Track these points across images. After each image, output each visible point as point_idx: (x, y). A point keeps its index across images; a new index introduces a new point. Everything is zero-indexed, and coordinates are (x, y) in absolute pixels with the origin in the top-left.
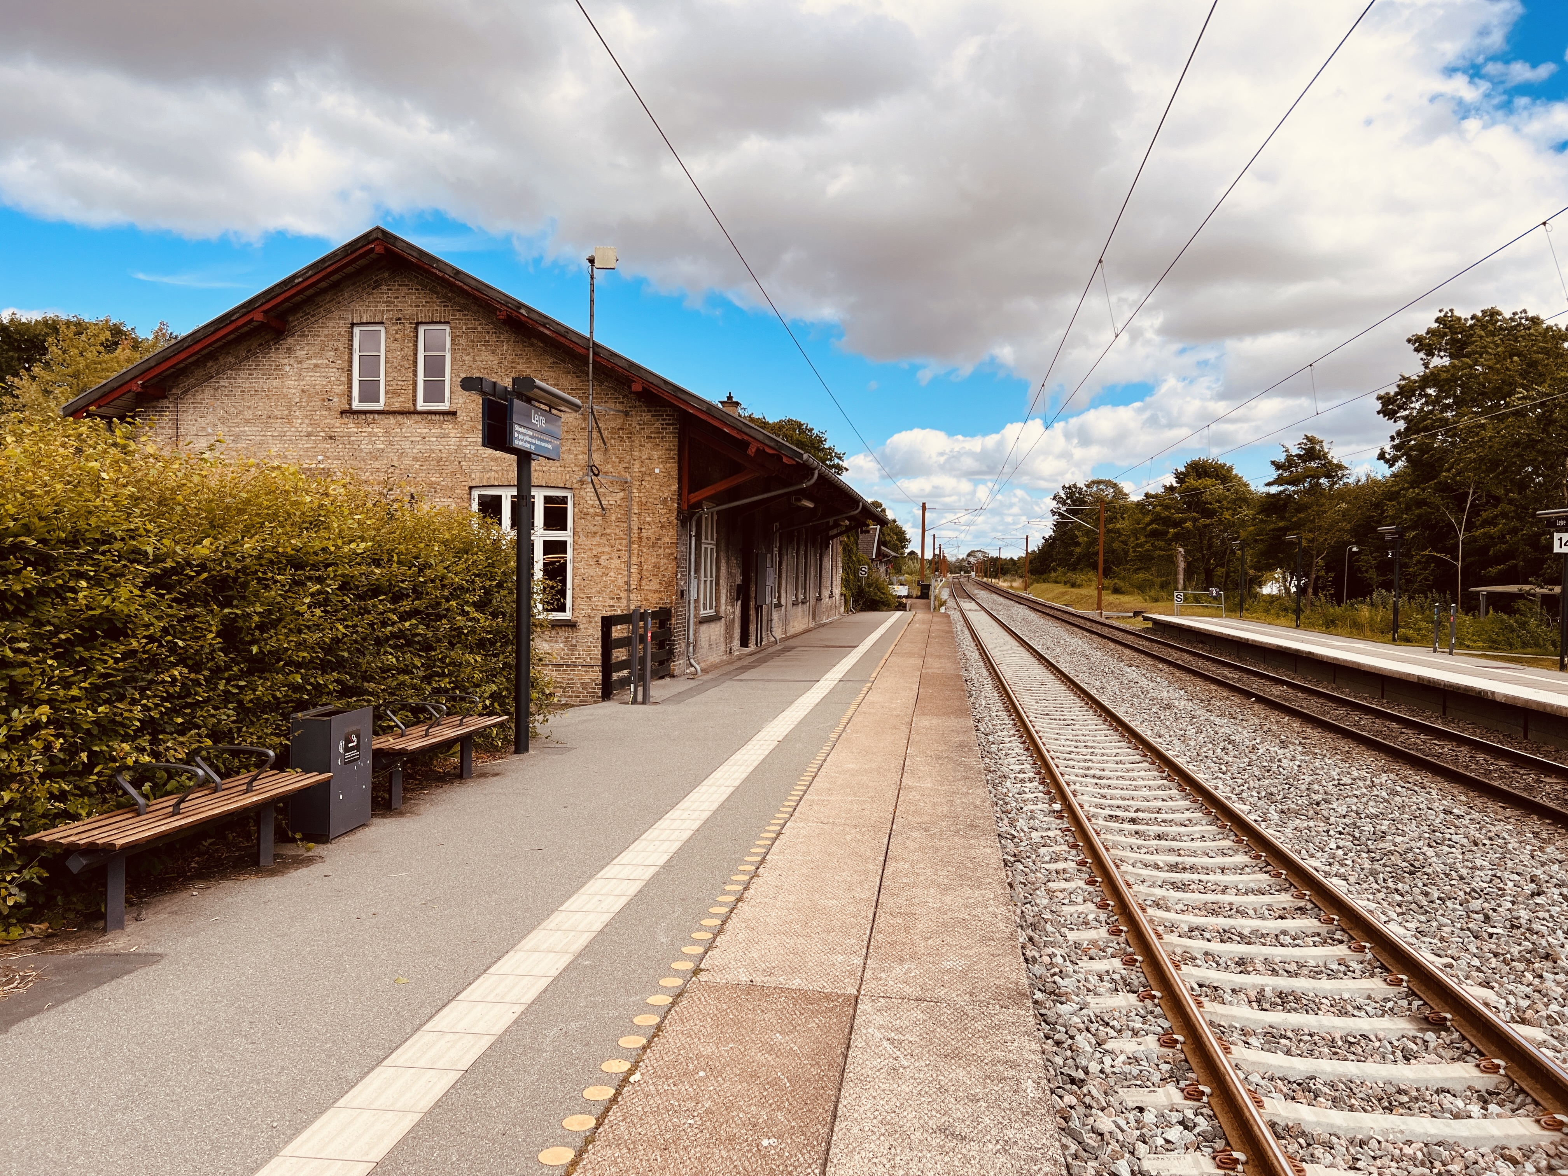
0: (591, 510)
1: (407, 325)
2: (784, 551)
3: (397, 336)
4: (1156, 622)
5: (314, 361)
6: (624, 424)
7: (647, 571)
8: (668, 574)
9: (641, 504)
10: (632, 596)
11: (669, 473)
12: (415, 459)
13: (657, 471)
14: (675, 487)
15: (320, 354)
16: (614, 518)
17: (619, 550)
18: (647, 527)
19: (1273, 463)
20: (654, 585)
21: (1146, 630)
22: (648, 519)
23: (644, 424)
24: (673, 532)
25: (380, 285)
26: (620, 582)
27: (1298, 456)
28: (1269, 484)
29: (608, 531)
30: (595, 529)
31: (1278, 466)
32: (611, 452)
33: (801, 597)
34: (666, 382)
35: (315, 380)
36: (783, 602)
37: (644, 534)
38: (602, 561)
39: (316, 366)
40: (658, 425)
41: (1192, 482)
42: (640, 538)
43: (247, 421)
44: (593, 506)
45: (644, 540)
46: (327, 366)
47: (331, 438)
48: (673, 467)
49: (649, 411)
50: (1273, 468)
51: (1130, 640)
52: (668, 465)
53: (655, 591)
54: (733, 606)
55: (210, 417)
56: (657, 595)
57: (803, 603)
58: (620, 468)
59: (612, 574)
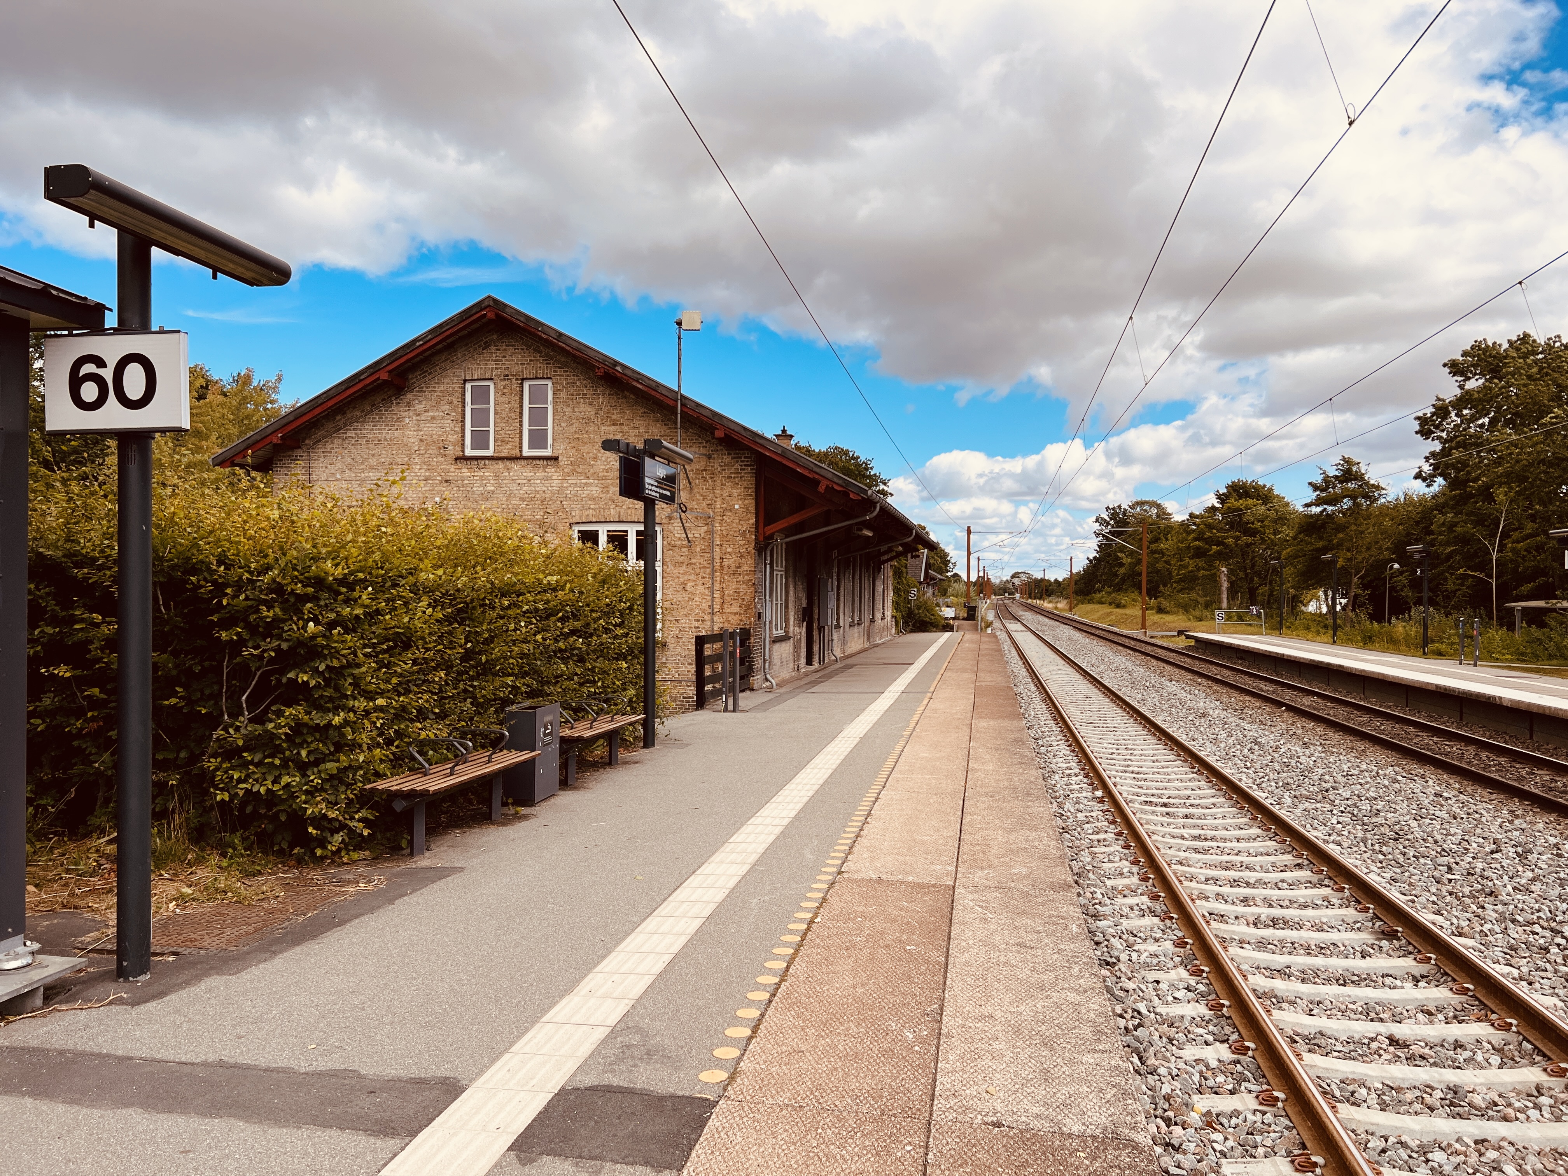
0: (679, 543)
1: (514, 381)
2: (842, 576)
3: (505, 391)
4: (1198, 640)
5: (431, 414)
6: (707, 466)
7: (729, 596)
8: (747, 598)
9: (722, 536)
10: (715, 618)
11: (747, 508)
12: (522, 499)
13: (737, 507)
14: (753, 521)
15: (436, 407)
16: (698, 549)
17: (703, 578)
18: (728, 556)
19: (1310, 484)
20: (735, 608)
21: (1189, 648)
22: (729, 550)
23: (725, 465)
24: (751, 561)
25: (489, 346)
26: (705, 606)
27: (1336, 477)
28: (1307, 505)
29: (693, 561)
30: (681, 559)
31: (1315, 487)
32: (696, 490)
33: (857, 619)
34: (745, 429)
35: (432, 430)
36: (841, 624)
37: (726, 563)
38: (688, 588)
39: (433, 418)
40: (737, 466)
41: (1233, 502)
42: (722, 566)
43: (372, 468)
44: (680, 539)
45: (726, 569)
46: (443, 418)
47: (446, 481)
48: (751, 502)
49: (729, 454)
50: (1310, 489)
51: (1172, 658)
52: (747, 502)
53: (736, 614)
54: (800, 627)
55: (339, 465)
56: (737, 617)
57: (858, 624)
58: (704, 505)
59: (697, 599)
